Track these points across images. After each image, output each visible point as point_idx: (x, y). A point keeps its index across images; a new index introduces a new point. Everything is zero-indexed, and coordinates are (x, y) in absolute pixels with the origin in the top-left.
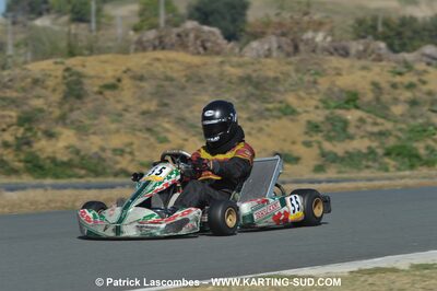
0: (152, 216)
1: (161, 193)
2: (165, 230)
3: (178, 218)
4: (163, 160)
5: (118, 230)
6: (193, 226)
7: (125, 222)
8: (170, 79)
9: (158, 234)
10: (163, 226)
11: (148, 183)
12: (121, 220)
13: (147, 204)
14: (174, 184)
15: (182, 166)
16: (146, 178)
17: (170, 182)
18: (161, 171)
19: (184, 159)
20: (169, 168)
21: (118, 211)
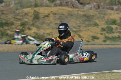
0: (42, 58)
1: (45, 50)
2: (46, 62)
3: (50, 59)
4: (46, 40)
5: (31, 62)
6: (55, 61)
7: (34, 59)
8: (64, 15)
9: (44, 63)
10: (45, 61)
11: (41, 47)
12: (32, 59)
13: (40, 54)
14: (49, 48)
15: (52, 42)
16: (40, 46)
17: (48, 47)
18: (45, 44)
19: (53, 40)
20: (48, 43)
21: (31, 56)
